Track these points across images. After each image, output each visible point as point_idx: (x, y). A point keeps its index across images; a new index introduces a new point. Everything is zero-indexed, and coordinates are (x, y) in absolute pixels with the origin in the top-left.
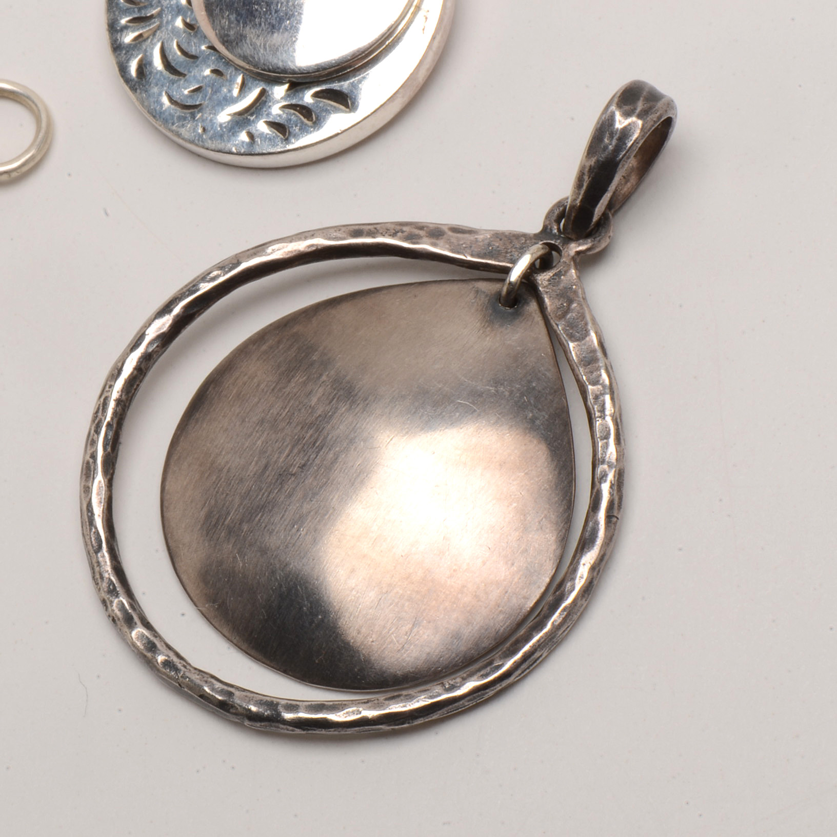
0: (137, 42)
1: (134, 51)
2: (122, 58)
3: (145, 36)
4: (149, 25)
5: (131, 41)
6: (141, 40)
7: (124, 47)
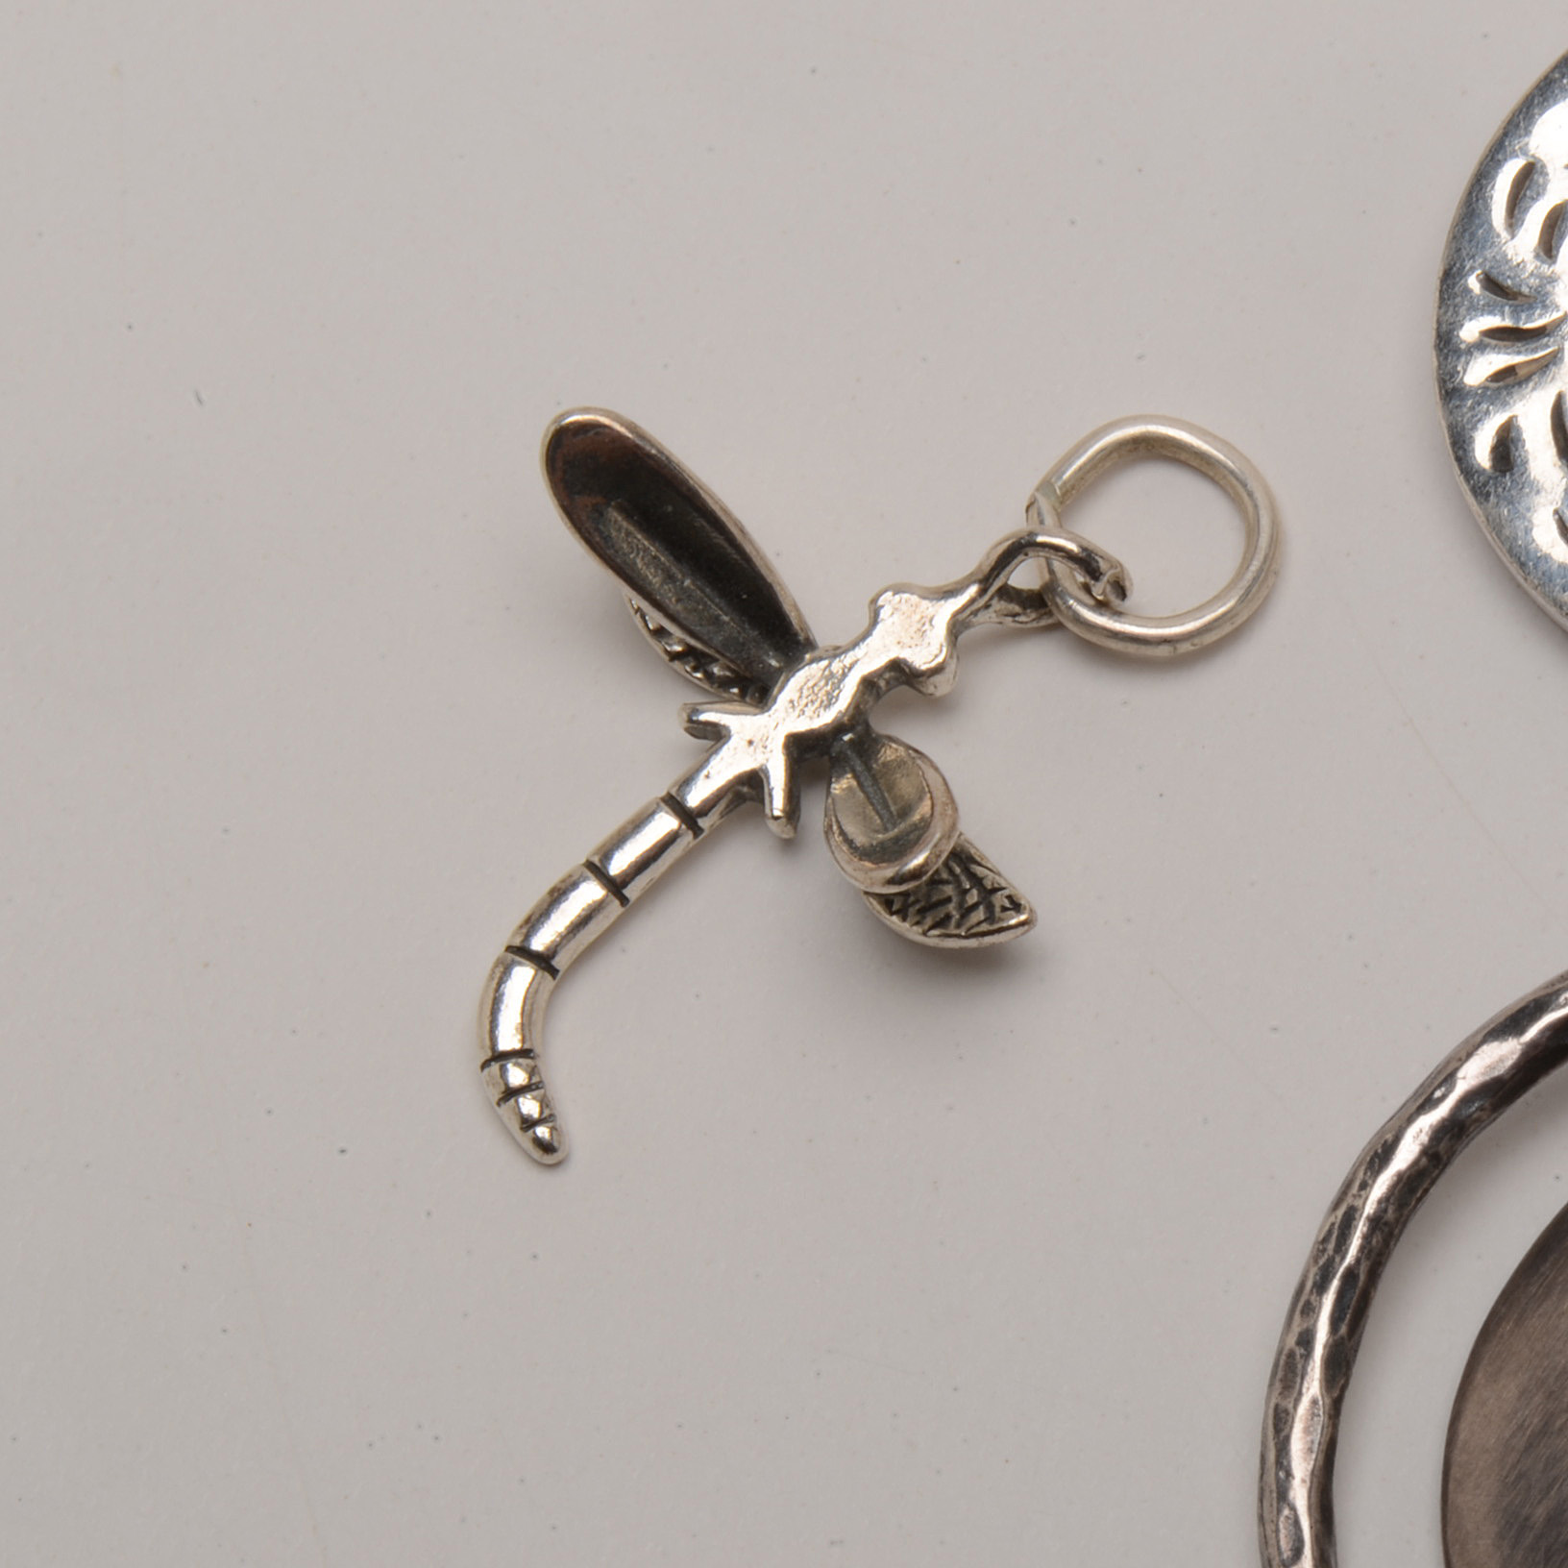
0: (1501, 384)
1: (1492, 404)
2: (1463, 416)
3: (1522, 372)
4: (1536, 350)
5: (1487, 380)
6: (1510, 380)
7: (1468, 393)
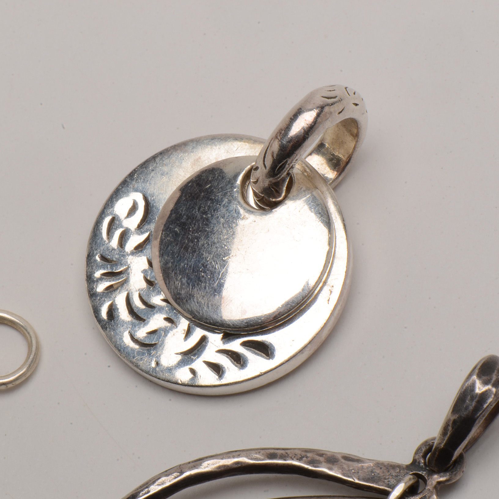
0: (109, 291)
1: (106, 298)
2: (97, 302)
3: (115, 287)
4: (119, 279)
5: (104, 290)
6: (111, 290)
7: (98, 295)
